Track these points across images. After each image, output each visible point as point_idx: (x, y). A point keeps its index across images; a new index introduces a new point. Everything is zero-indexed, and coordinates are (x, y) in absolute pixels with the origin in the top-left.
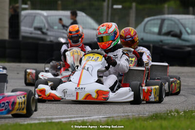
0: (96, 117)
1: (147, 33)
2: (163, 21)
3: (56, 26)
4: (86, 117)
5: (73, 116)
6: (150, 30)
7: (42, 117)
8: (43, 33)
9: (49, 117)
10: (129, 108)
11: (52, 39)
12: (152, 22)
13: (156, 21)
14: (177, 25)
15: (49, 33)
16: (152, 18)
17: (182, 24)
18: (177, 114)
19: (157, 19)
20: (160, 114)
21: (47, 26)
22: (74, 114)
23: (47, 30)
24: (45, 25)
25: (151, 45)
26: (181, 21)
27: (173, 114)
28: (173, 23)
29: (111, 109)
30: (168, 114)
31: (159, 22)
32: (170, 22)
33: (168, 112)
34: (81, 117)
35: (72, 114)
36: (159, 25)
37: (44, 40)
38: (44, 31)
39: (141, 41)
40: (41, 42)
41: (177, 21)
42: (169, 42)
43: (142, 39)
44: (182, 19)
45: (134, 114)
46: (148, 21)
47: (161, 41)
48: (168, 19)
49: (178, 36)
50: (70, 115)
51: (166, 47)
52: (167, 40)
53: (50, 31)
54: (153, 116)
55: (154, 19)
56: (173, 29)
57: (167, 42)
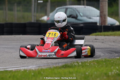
0: (31, 67)
2: (67, 9)
4: (25, 67)
9: (5, 67)
12: (60, 10)
14: (75, 11)
16: (61, 7)
17: (77, 11)
18: (77, 64)
22: (19, 65)
26: (77, 9)
27: (75, 64)
28: (72, 10)
29: (40, 62)
30: (72, 64)
31: (64, 10)
32: (70, 10)
34: (23, 67)
35: (18, 65)
41: (75, 9)
42: (70, 21)
44: (77, 8)
46: (58, 10)
48: (70, 8)
49: (76, 17)
50: (16, 66)
54: (64, 65)
55: (61, 8)
56: (72, 14)
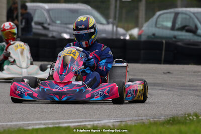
0: (107, 121)
1: (159, 28)
2: (177, 14)
3: (58, 20)
4: (95, 121)
5: (81, 120)
6: (162, 25)
7: (47, 121)
8: (45, 28)
9: (56, 121)
10: (142, 112)
11: (55, 34)
12: (165, 15)
13: (169, 15)
15: (51, 28)
18: (195, 118)
19: (170, 13)
20: (177, 118)
21: (48, 20)
22: (82, 118)
23: (49, 24)
24: (46, 20)
25: (164, 42)
27: (191, 117)
28: (188, 17)
30: (186, 119)
31: (172, 16)
32: (184, 16)
33: (187, 116)
34: (90, 121)
35: (80, 118)
36: (172, 20)
37: (46, 36)
38: (46, 25)
39: (153, 37)
40: (42, 38)
41: (192, 15)
42: (184, 37)
43: (154, 35)
45: (148, 118)
46: (160, 15)
47: (175, 37)
48: (182, 13)
49: (193, 31)
50: (77, 119)
51: (180, 44)
52: (182, 35)
53: (52, 26)
54: (170, 120)
55: (167, 13)
56: (187, 24)
57: (181, 37)
